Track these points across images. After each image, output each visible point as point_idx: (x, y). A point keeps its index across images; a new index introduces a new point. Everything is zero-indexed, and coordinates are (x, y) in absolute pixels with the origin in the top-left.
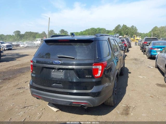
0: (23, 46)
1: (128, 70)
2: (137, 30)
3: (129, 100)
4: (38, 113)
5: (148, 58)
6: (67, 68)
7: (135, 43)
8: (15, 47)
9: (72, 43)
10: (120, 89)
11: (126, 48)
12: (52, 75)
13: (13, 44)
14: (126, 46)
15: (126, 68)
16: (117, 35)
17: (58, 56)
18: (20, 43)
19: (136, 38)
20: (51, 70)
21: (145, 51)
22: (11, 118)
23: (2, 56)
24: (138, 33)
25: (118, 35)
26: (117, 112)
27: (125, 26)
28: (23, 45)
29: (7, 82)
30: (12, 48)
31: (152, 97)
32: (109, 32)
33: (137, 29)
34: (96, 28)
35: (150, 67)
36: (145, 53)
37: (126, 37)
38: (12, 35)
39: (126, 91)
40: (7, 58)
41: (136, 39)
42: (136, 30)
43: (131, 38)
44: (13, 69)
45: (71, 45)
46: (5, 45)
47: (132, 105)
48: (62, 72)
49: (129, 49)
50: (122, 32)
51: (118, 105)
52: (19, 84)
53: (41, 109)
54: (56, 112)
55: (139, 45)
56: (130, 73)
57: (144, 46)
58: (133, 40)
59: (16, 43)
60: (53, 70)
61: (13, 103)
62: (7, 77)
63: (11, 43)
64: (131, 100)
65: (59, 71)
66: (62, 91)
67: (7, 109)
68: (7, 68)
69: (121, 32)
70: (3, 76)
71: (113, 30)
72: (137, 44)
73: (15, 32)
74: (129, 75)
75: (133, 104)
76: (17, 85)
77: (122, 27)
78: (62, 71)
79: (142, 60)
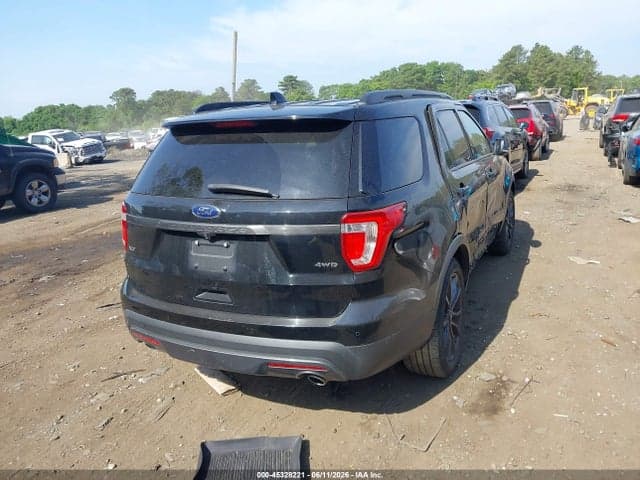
0: (144, 147)
1: (531, 232)
2: (593, 64)
3: (514, 353)
4: (159, 400)
5: (626, 183)
6: (243, 233)
7: (583, 120)
8: (115, 153)
9: (264, 135)
10: (482, 309)
11: (537, 143)
12: (191, 260)
13: (108, 138)
14: (537, 136)
15: (525, 225)
16: (506, 90)
17: (211, 186)
18: (135, 134)
19: (588, 99)
20: (189, 241)
21: (615, 154)
22: (64, 413)
23: (63, 187)
24: (599, 77)
25: (509, 89)
26: (455, 401)
27: (541, 51)
28: (145, 144)
29: (70, 283)
30: (103, 154)
31: (608, 343)
32: (475, 77)
33: (594, 59)
34: (424, 63)
35: (626, 219)
36: (616, 159)
37: (543, 97)
38: (105, 106)
39: (506, 316)
40: (81, 195)
41: (589, 104)
42: (590, 62)
43: (568, 100)
44: (95, 235)
45: (261, 141)
46: (79, 144)
47: (521, 374)
48: (228, 247)
49: (552, 146)
50: (530, 74)
51: (463, 375)
52: (108, 289)
53: (172, 386)
54: (224, 394)
55: (596, 128)
56: (537, 244)
57: (613, 132)
58: (573, 108)
59: (120, 137)
60: (196, 242)
61: (76, 359)
62: (71, 265)
63: (99, 138)
64: (521, 354)
65: (217, 243)
66: (229, 321)
67: (54, 382)
68: (77, 231)
69: (525, 75)
70: (59, 262)
71: (495, 67)
72: (592, 122)
73: (116, 93)
74: (533, 251)
75: (525, 370)
76: (102, 293)
77: (529, 54)
78: (225, 245)
79: (597, 192)
